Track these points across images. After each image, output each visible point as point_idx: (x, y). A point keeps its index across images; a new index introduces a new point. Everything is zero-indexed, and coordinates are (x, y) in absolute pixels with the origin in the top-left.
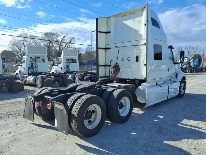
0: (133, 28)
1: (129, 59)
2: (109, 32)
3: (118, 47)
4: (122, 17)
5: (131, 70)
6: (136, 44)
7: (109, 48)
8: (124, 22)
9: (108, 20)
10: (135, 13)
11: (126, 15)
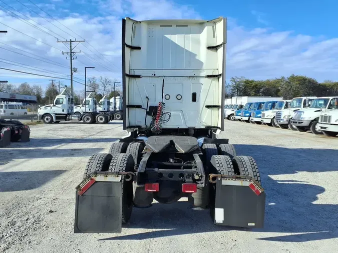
0: (186, 48)
1: (179, 97)
2: (139, 48)
3: (156, 76)
4: (161, 26)
5: (183, 115)
6: (192, 75)
7: (139, 77)
8: (168, 36)
9: (135, 27)
10: (187, 26)
11: (171, 26)
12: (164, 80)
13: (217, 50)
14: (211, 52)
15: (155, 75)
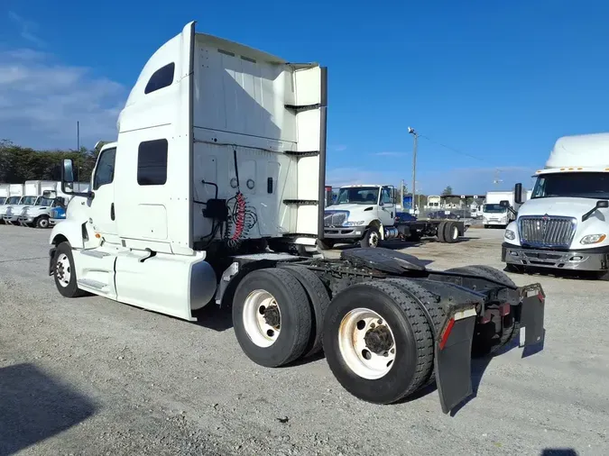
1: (251, 184)
4: (219, 51)
8: (230, 72)
10: (254, 61)
11: (233, 55)
12: (235, 152)
13: (296, 113)
14: (289, 114)
15: (216, 140)
